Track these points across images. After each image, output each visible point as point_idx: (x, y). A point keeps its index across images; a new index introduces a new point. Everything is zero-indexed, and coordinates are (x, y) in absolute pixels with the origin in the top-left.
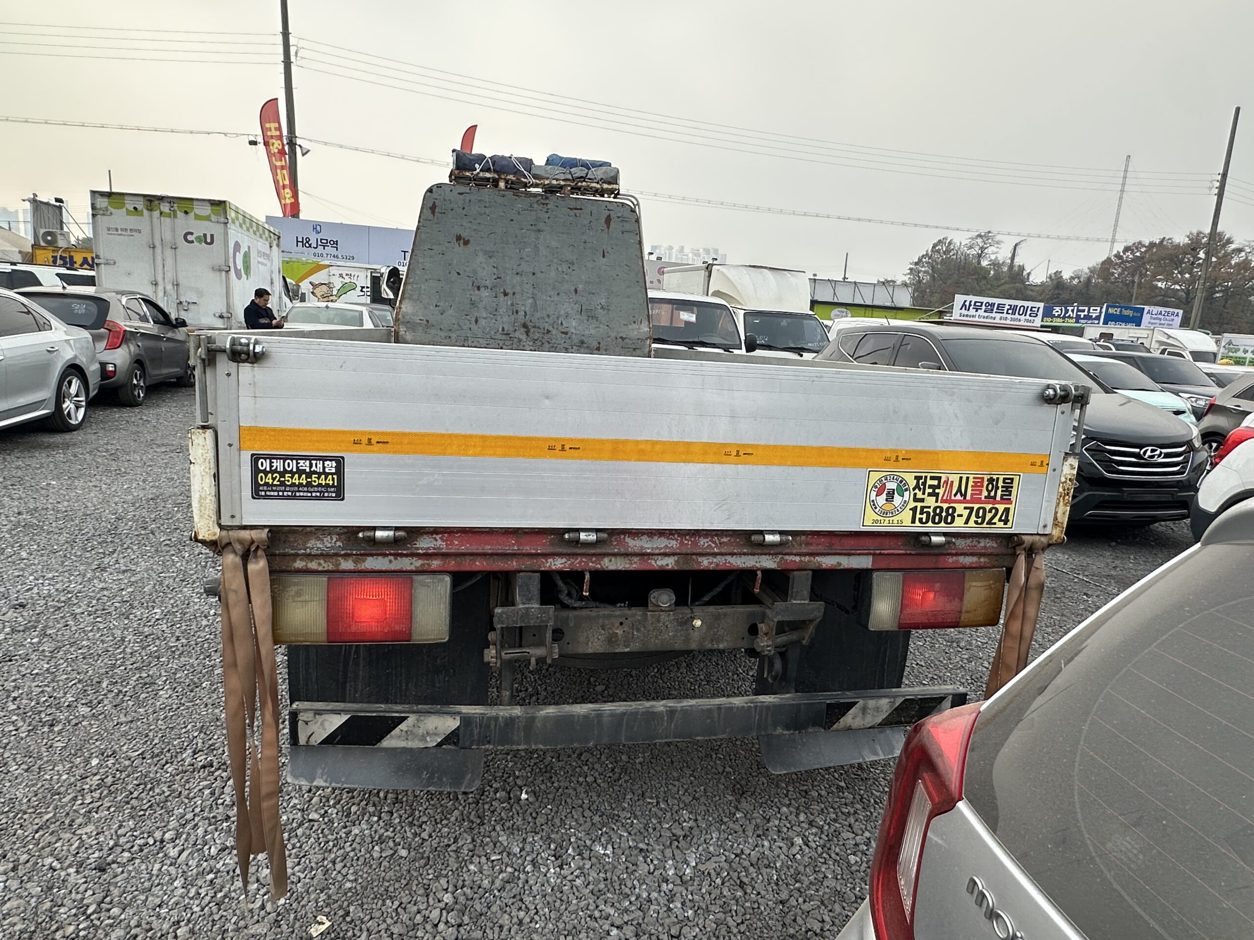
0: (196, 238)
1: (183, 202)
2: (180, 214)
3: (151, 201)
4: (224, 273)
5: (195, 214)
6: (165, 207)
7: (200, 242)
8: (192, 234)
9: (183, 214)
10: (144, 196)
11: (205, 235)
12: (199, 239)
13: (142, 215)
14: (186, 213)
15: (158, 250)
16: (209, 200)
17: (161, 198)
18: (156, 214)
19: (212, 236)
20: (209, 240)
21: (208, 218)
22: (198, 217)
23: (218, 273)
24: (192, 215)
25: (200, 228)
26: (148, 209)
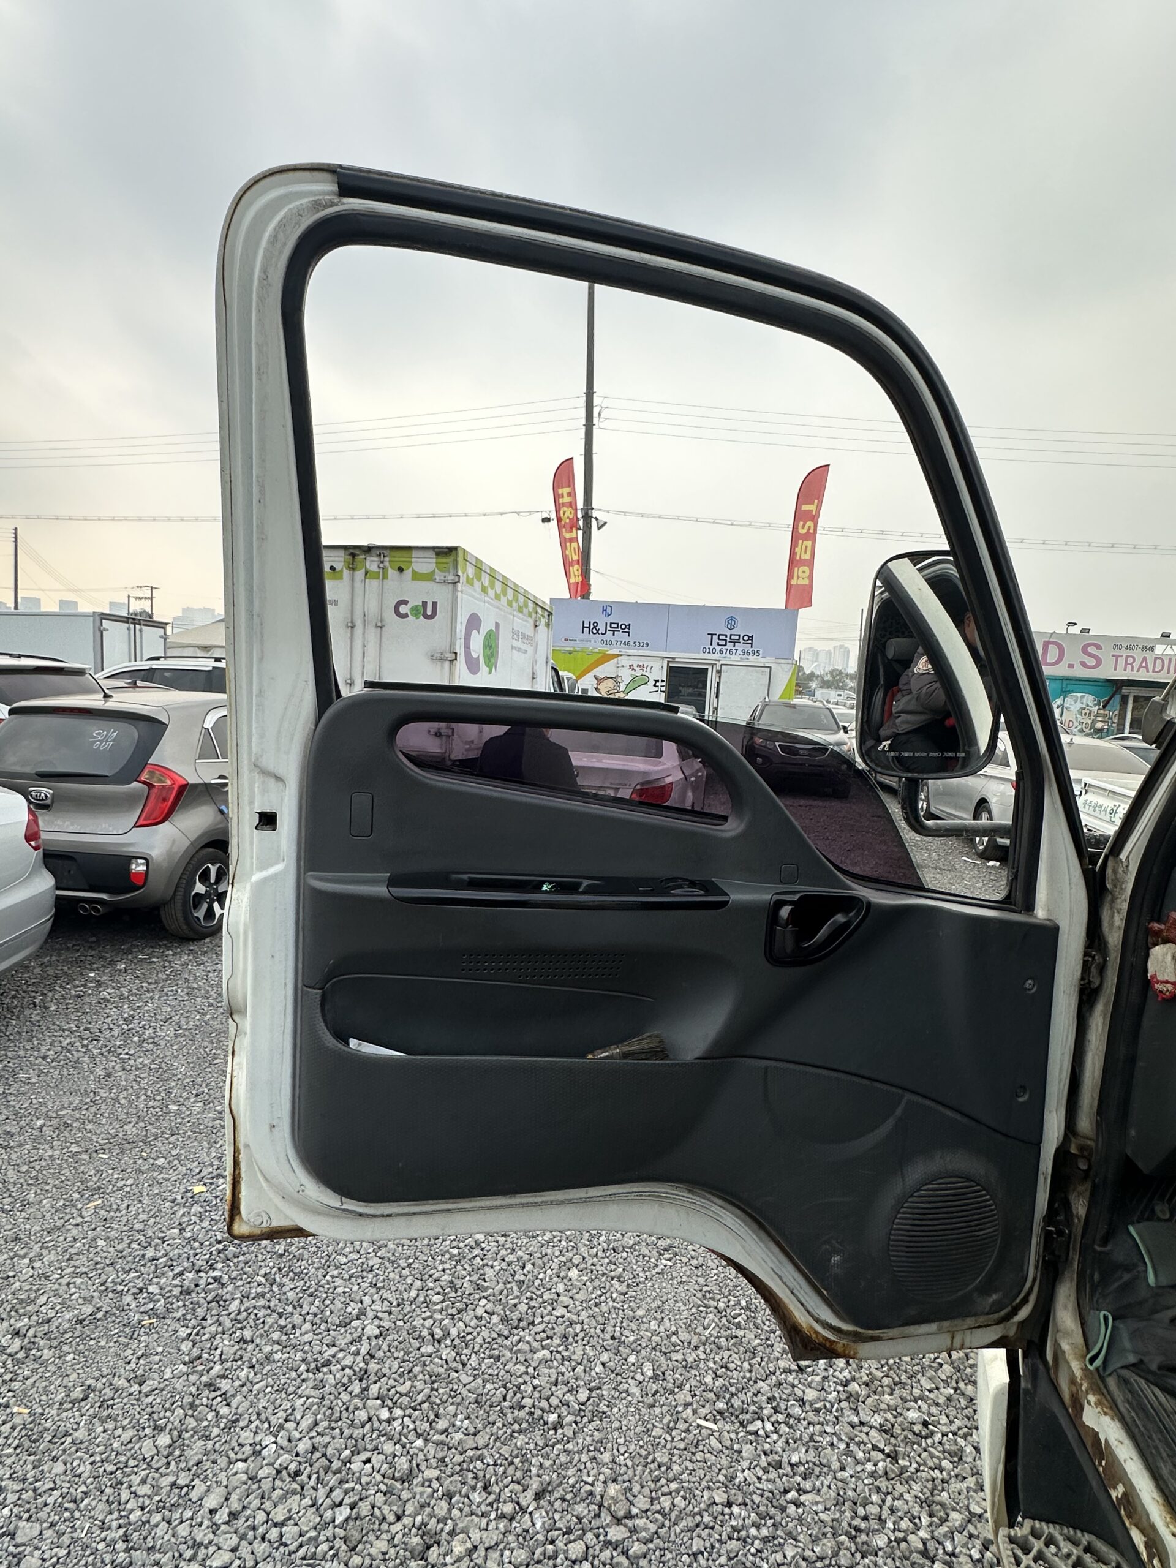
0: (412, 609)
1: (398, 553)
2: (392, 573)
3: (353, 555)
4: (447, 664)
5: (413, 570)
6: (372, 563)
7: (416, 615)
8: (406, 602)
9: (397, 573)
10: (345, 548)
11: (425, 604)
12: (415, 610)
13: (341, 578)
14: (401, 570)
15: (359, 631)
16: (434, 548)
17: (368, 550)
18: (360, 574)
19: (434, 605)
20: (429, 613)
21: (429, 577)
22: (416, 576)
23: (439, 663)
24: (408, 573)
25: (417, 593)
26: (349, 568)
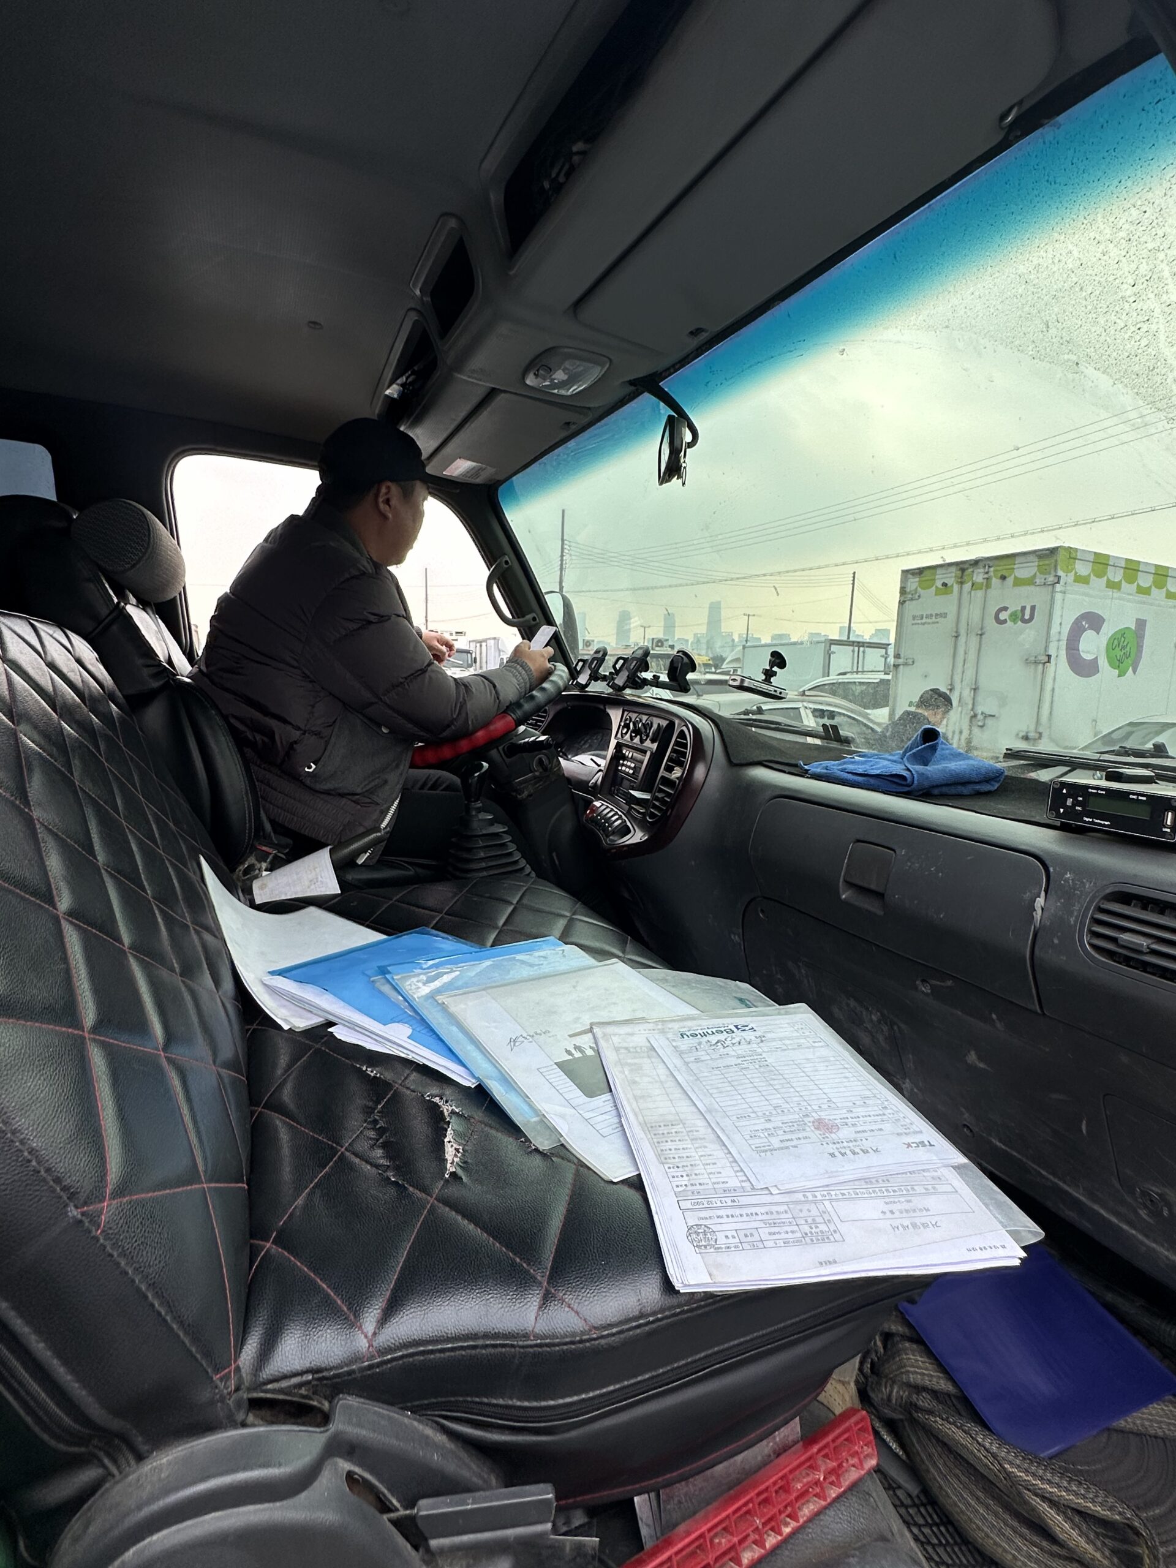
0: (1011, 615)
1: (1002, 563)
2: (995, 581)
3: (963, 570)
4: (1040, 666)
5: (1015, 577)
6: (979, 576)
7: (1014, 621)
8: (1005, 609)
9: (999, 581)
10: (956, 564)
11: (1023, 608)
12: (1014, 617)
13: (952, 592)
14: (1003, 578)
15: (962, 639)
16: (1034, 552)
17: (976, 563)
18: (967, 587)
19: (1033, 608)
20: (1027, 617)
21: (1030, 581)
22: (1018, 582)
23: (1033, 667)
24: (1010, 580)
25: (1015, 598)
26: (958, 582)
